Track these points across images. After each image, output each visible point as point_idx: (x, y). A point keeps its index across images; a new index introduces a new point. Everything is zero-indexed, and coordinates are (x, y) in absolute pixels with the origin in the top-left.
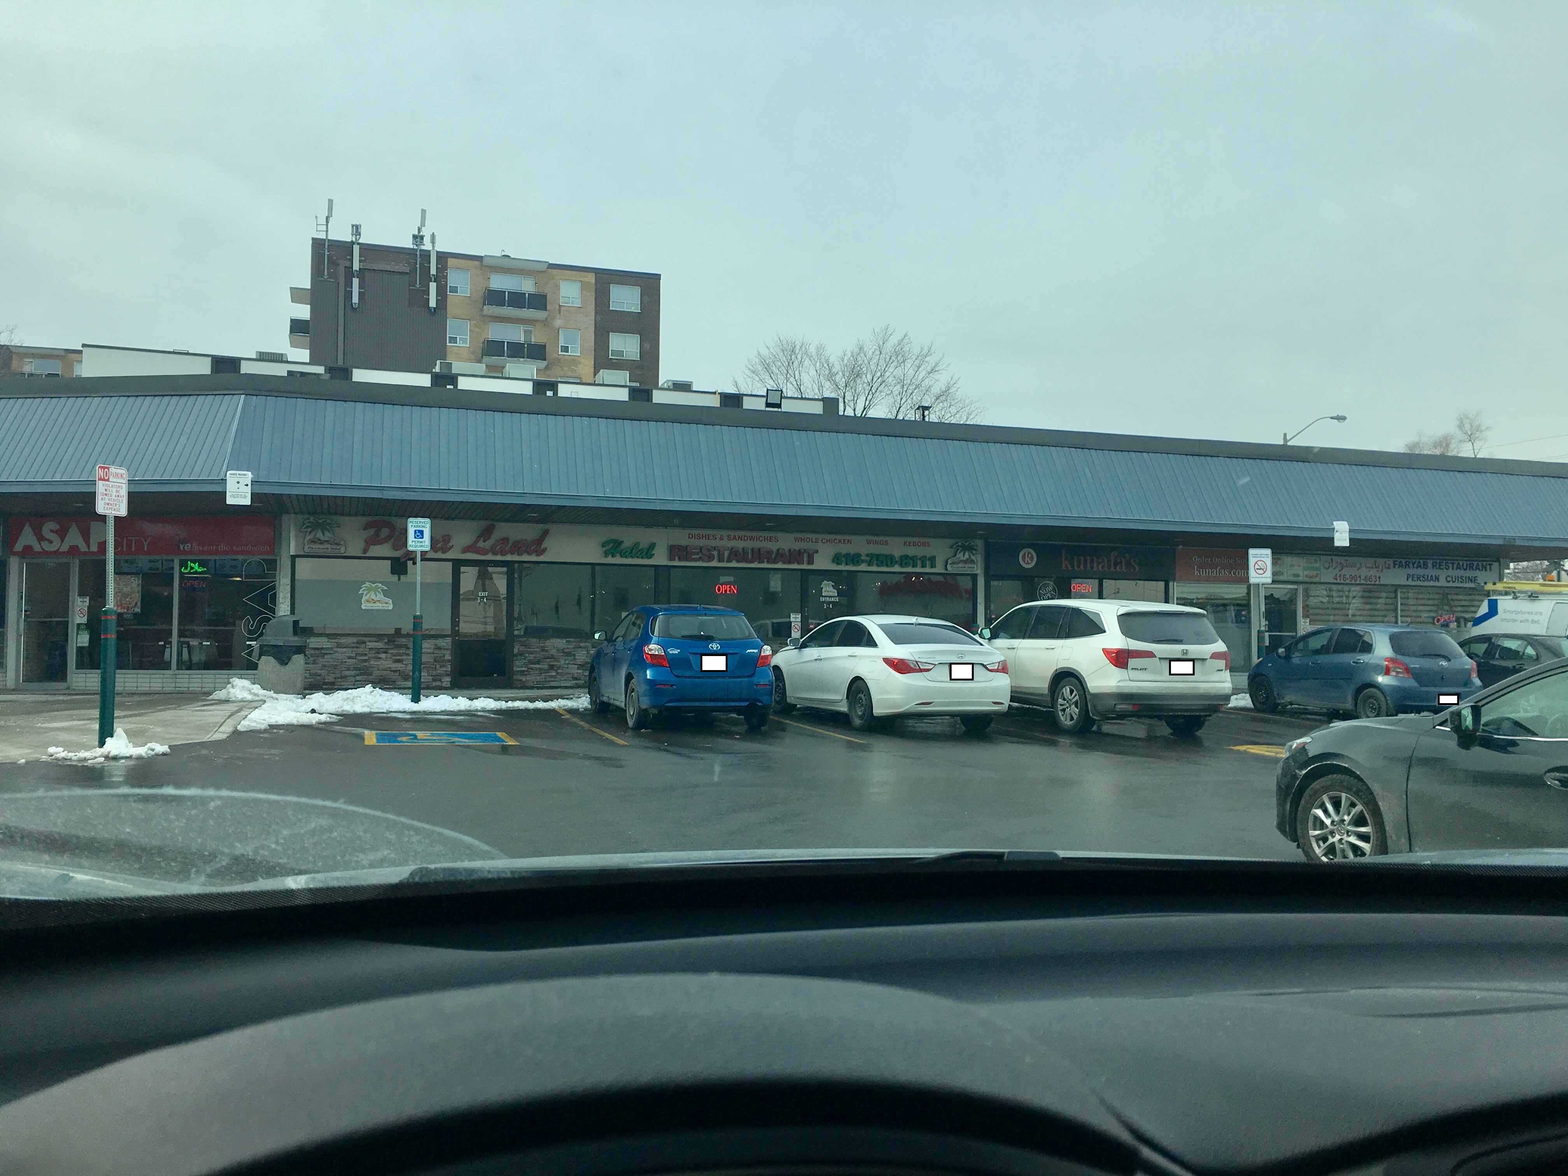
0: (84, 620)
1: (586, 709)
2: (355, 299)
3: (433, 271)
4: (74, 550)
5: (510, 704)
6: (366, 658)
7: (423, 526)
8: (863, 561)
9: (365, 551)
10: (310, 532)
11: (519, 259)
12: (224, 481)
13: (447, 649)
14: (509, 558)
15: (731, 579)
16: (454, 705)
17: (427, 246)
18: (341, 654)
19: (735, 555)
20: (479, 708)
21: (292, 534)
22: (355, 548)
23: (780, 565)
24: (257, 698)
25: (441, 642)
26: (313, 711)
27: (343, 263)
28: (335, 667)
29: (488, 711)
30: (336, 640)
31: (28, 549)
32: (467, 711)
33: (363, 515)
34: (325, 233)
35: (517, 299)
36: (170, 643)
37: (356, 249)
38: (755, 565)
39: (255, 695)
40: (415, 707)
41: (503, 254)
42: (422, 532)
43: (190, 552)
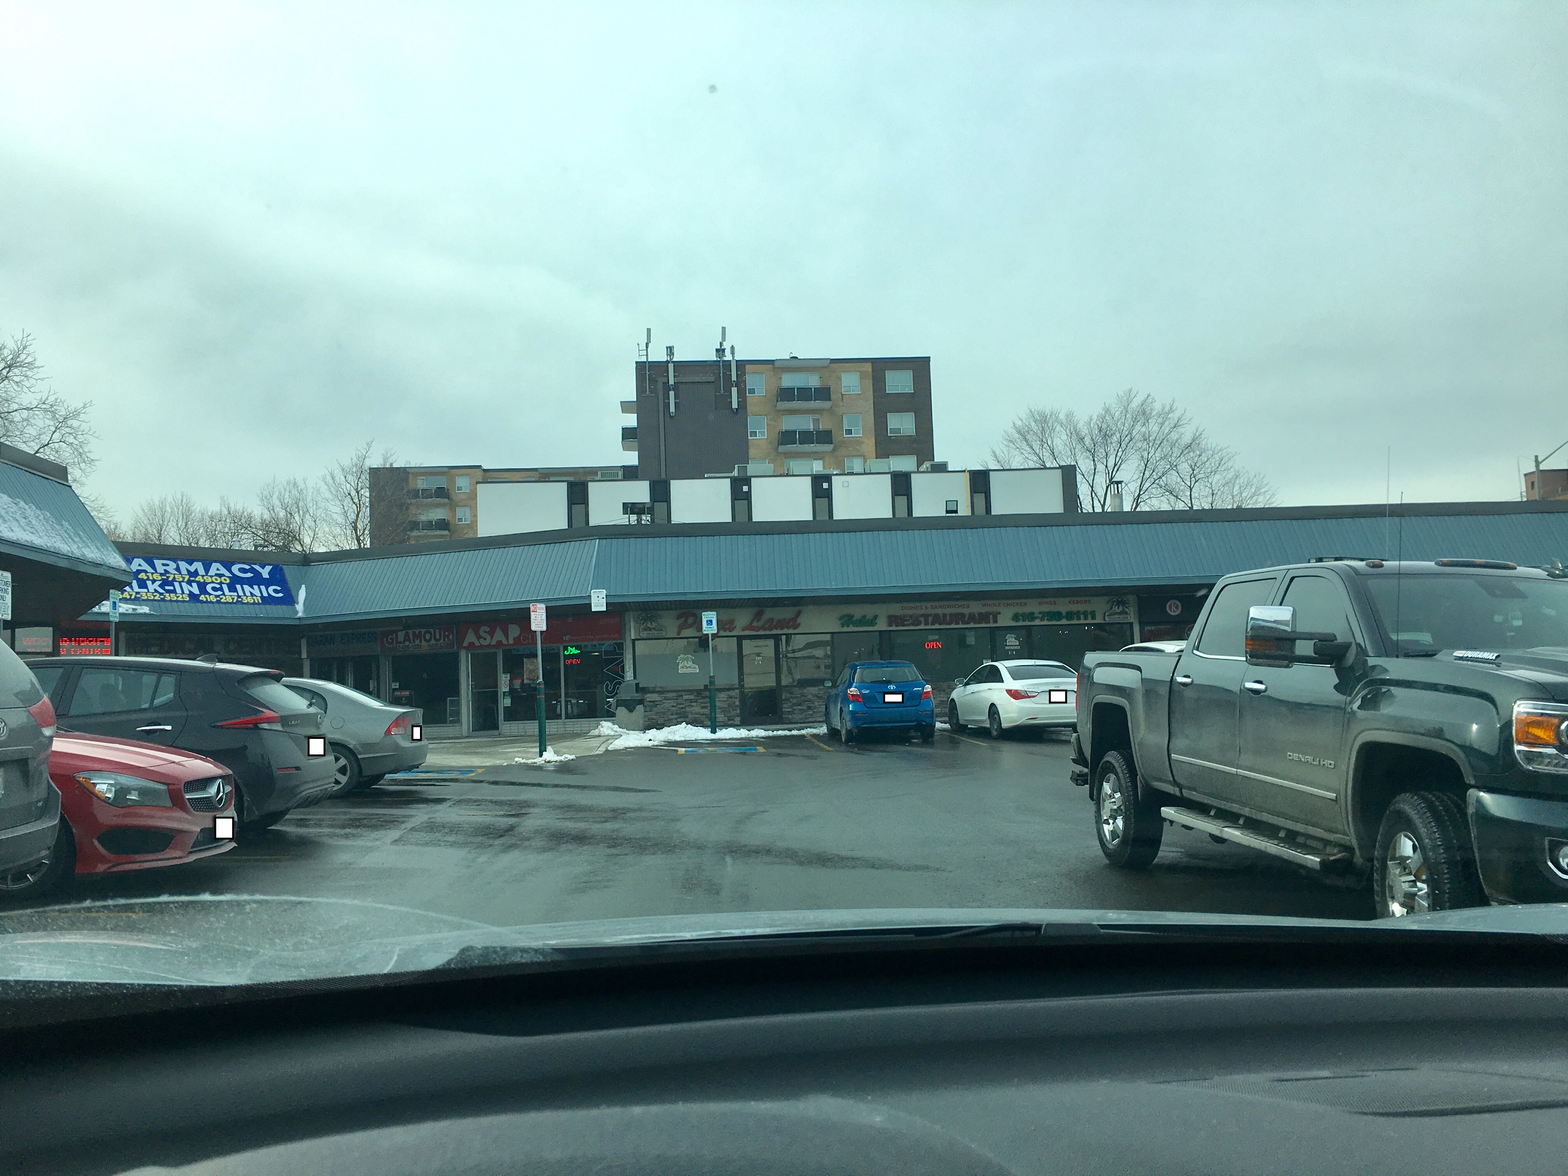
0: (507, 690)
1: (825, 734)
2: (672, 409)
3: (734, 378)
4: (500, 643)
5: (775, 733)
6: (683, 706)
7: (712, 617)
8: (1036, 618)
9: (679, 633)
10: (643, 624)
11: (804, 359)
12: (590, 596)
13: (736, 698)
14: (775, 632)
15: (937, 637)
16: (738, 734)
17: (728, 357)
18: (668, 704)
19: (937, 619)
20: (754, 736)
21: (632, 624)
22: (672, 632)
23: (972, 625)
24: (616, 734)
25: (732, 693)
26: (650, 740)
27: (661, 380)
28: (664, 713)
29: (761, 738)
30: (664, 695)
31: (472, 644)
32: (746, 738)
33: (676, 609)
34: (645, 357)
35: (804, 394)
36: (560, 702)
37: (671, 366)
38: (953, 626)
39: (616, 732)
40: (713, 736)
41: (792, 356)
42: (711, 621)
43: (569, 641)
